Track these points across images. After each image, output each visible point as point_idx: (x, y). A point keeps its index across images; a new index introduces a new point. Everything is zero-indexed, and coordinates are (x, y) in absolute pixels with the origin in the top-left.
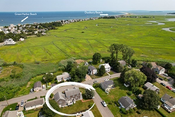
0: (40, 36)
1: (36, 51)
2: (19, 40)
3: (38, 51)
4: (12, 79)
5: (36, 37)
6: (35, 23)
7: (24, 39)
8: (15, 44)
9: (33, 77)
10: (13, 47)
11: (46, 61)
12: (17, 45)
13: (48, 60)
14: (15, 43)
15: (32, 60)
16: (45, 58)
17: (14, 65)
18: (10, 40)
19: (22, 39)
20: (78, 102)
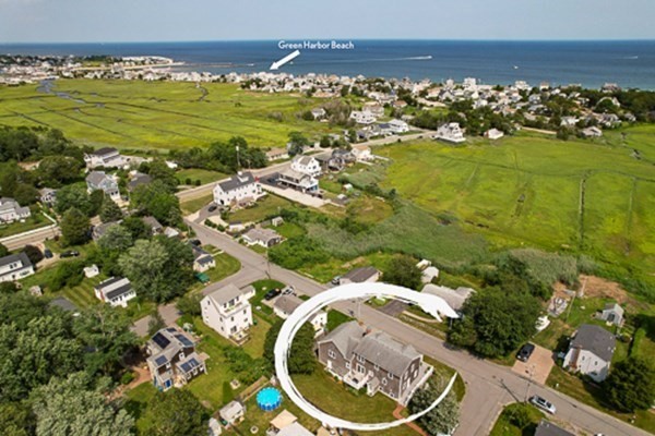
0: (564, 138)
1: (490, 183)
2: (482, 135)
3: (498, 184)
4: (339, 229)
5: (548, 137)
6: (607, 85)
7: (501, 134)
8: (460, 143)
9: (383, 251)
10: (446, 150)
11: (480, 225)
12: (465, 146)
13: (487, 227)
14: (463, 139)
15: (444, 206)
16: (490, 216)
17: (386, 198)
18: (452, 129)
19: (494, 134)
20: (381, 399)
